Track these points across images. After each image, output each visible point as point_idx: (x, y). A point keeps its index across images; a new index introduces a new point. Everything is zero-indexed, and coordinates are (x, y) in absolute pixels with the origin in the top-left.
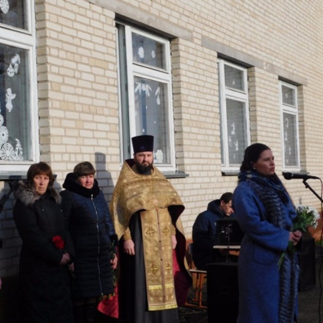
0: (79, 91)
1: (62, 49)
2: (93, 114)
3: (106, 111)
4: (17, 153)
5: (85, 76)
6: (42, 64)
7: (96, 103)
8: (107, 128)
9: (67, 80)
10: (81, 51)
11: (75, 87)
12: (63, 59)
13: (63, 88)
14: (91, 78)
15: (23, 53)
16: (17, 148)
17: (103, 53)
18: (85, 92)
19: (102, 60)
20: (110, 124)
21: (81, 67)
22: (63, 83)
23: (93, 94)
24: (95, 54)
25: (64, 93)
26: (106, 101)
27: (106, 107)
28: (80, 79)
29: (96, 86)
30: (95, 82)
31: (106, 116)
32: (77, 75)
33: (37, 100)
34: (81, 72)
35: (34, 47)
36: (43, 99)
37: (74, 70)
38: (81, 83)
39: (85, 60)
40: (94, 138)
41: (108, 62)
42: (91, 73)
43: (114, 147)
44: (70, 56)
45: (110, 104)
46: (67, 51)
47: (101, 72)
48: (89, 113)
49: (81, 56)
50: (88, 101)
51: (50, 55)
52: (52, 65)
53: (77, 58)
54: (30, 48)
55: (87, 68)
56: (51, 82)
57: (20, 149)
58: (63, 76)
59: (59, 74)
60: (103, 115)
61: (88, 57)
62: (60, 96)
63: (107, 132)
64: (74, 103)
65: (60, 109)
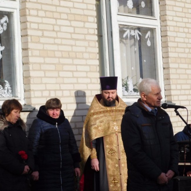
0: (58, 41)
1: (42, 10)
2: (73, 58)
3: (86, 55)
4: (6, 91)
5: (64, 29)
6: (24, 22)
7: (75, 49)
8: (87, 68)
9: (46, 34)
10: (59, 9)
11: (55, 38)
12: (42, 17)
13: (42, 40)
14: (71, 30)
15: (9, 15)
16: (6, 88)
17: (83, 9)
18: (64, 42)
19: (81, 15)
20: (90, 65)
21: (59, 22)
22: (43, 36)
23: (72, 42)
24: (73, 11)
25: (44, 44)
26: (86, 47)
27: (86, 52)
28: (60, 31)
29: (74, 36)
30: (74, 33)
31: (86, 59)
32: (57, 28)
33: (21, 50)
34: (60, 26)
35: (18, 10)
36: (25, 49)
37: (53, 25)
38: (60, 35)
39: (64, 16)
40: (73, 77)
41: (88, 16)
42: (71, 26)
43: (94, 83)
44: (49, 14)
45: (90, 50)
46: (45, 11)
47: (81, 24)
48: (69, 58)
49: (60, 13)
50: (69, 49)
51: (29, 15)
52: (31, 22)
53: (56, 15)
54: (15, 11)
55: (67, 23)
56: (31, 36)
57: (9, 88)
58: (42, 30)
59: (38, 29)
60: (83, 58)
61: (67, 14)
62: (40, 47)
63: (87, 72)
64: (54, 51)
65: (40, 56)
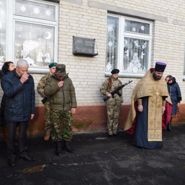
0: (167, 52)
1: (161, 40)
2: (172, 60)
3: (178, 59)
4: (144, 71)
5: (170, 48)
6: (153, 44)
7: (174, 56)
8: (178, 64)
9: (162, 49)
10: (169, 40)
11: (165, 51)
12: (161, 43)
13: (160, 52)
14: (173, 48)
15: (148, 41)
16: (144, 69)
17: (179, 40)
18: (170, 53)
19: (178, 42)
20: (180, 63)
21: (168, 45)
22: (160, 50)
23: (173, 53)
24: (175, 41)
25: (160, 53)
26: (179, 56)
27: (178, 57)
28: (168, 49)
29: (174, 51)
30: (174, 49)
31: (178, 60)
32: (167, 47)
33: (151, 55)
34: (168, 46)
35: (151, 40)
36: (152, 55)
37: (165, 46)
38: (168, 50)
39: (170, 43)
40: (172, 67)
41: (181, 43)
42: (173, 47)
43: (181, 70)
44: (164, 42)
45: (180, 56)
46: (163, 40)
47: (178, 46)
48: (171, 59)
49: (169, 41)
50: (171, 56)
51: (156, 41)
52: (156, 44)
53: (167, 42)
54: (150, 40)
55: (172, 45)
56: (155, 50)
57: (145, 69)
58: (160, 48)
59: (159, 47)
60: (177, 60)
61: (172, 42)
62: (159, 54)
63: (178, 65)
64: (165, 56)
65: (158, 58)
